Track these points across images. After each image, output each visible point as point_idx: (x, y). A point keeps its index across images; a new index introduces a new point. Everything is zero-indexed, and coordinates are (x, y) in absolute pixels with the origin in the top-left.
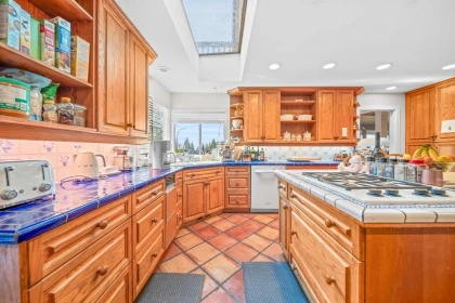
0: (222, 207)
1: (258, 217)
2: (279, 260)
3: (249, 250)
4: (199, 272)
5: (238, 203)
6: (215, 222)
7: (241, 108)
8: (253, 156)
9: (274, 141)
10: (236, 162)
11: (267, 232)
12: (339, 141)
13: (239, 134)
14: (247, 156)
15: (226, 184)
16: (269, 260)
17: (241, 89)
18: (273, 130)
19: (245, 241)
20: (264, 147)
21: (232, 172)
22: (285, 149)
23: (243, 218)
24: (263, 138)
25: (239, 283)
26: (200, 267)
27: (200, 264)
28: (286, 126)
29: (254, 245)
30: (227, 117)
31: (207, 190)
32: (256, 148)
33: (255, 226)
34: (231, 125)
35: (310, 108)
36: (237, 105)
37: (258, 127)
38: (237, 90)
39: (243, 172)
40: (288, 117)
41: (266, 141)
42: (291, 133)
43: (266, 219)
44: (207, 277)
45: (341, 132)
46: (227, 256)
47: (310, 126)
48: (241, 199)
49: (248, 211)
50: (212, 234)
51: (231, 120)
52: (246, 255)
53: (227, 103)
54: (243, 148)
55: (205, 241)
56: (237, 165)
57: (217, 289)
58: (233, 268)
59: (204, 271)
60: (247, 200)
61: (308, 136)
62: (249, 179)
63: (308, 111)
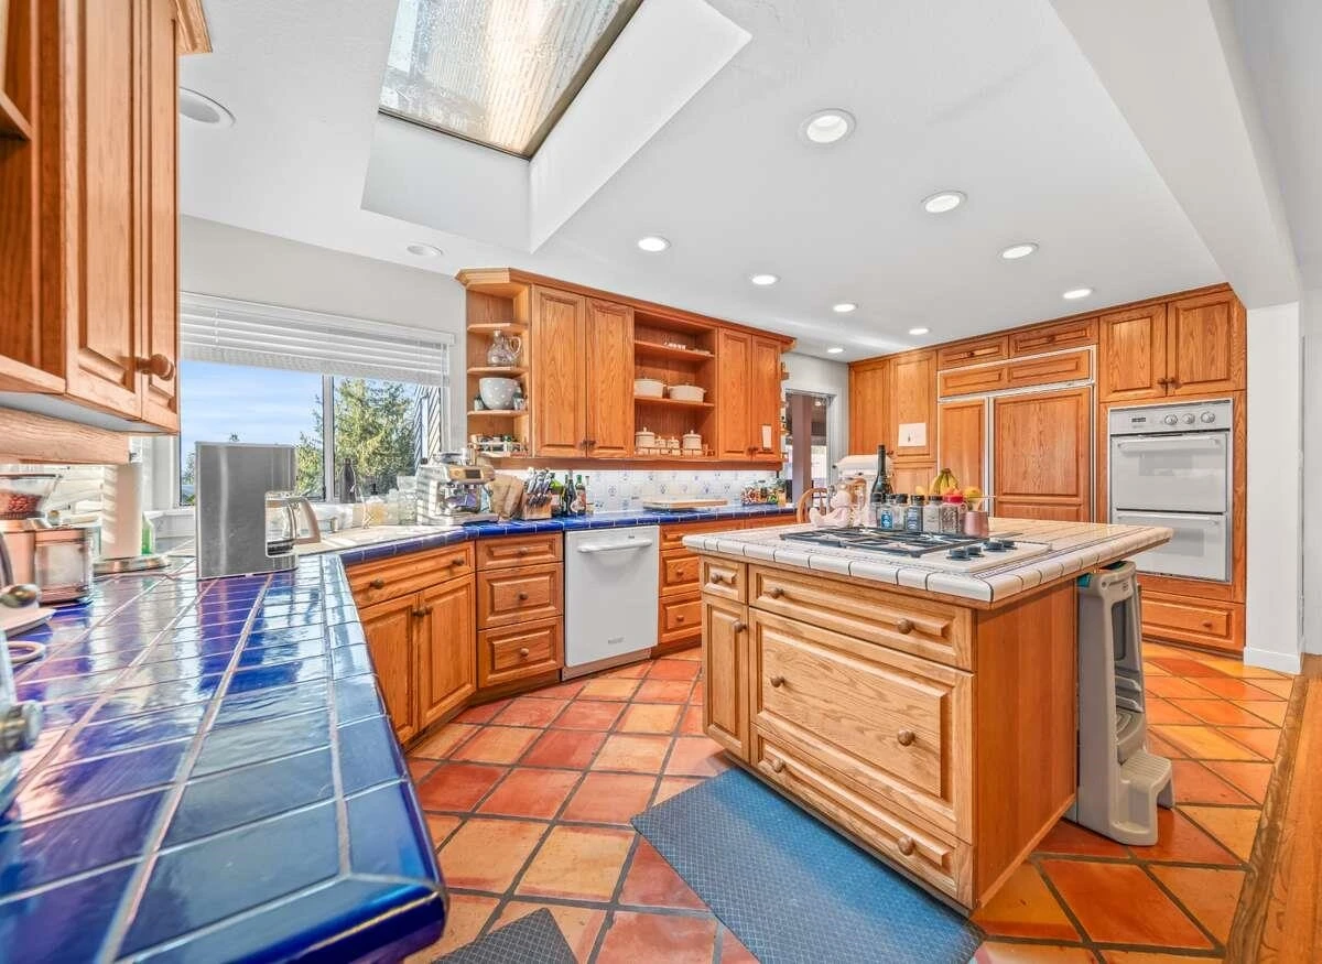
0: (468, 689)
1: (593, 687)
2: (713, 774)
3: (626, 783)
4: (517, 912)
5: (524, 660)
6: (459, 747)
7: (511, 340)
8: (556, 500)
9: (618, 455)
10: (503, 525)
11: (640, 718)
12: (759, 457)
13: (505, 426)
14: (540, 503)
15: (481, 600)
16: (693, 784)
17: (517, 277)
18: (614, 422)
19: (598, 765)
20: (584, 473)
21: (501, 561)
22: (638, 477)
23: (550, 703)
24: (589, 444)
25: (656, 873)
26: (508, 897)
27: (501, 889)
28: (646, 413)
29: (631, 764)
30: (454, 362)
31: (420, 638)
32: (560, 477)
33: (604, 715)
34: (474, 395)
35: (697, 370)
36: (497, 327)
37: (575, 409)
38: (505, 279)
39: (539, 555)
40: (650, 389)
41: (597, 453)
42: (657, 433)
43: (620, 686)
44: (555, 910)
45: (760, 438)
46: (576, 826)
47: (696, 418)
48: (533, 644)
49: (556, 679)
50: (476, 788)
51: (473, 378)
52: (629, 798)
53: (454, 316)
54: (526, 475)
55: (465, 818)
56: (513, 532)
57: (610, 920)
58: (616, 846)
59: (532, 900)
60: (553, 644)
61: (693, 441)
62: (558, 576)
63: (691, 376)
